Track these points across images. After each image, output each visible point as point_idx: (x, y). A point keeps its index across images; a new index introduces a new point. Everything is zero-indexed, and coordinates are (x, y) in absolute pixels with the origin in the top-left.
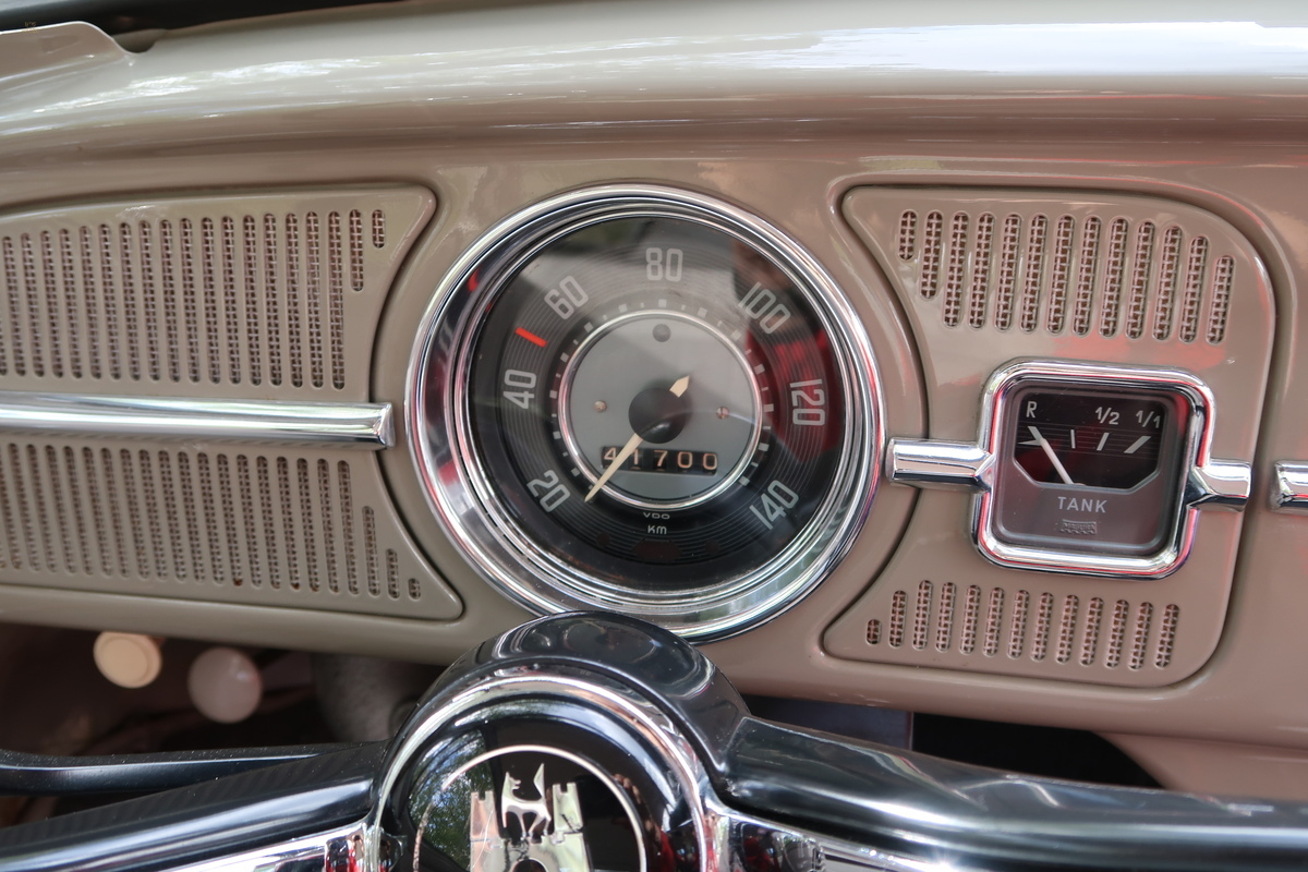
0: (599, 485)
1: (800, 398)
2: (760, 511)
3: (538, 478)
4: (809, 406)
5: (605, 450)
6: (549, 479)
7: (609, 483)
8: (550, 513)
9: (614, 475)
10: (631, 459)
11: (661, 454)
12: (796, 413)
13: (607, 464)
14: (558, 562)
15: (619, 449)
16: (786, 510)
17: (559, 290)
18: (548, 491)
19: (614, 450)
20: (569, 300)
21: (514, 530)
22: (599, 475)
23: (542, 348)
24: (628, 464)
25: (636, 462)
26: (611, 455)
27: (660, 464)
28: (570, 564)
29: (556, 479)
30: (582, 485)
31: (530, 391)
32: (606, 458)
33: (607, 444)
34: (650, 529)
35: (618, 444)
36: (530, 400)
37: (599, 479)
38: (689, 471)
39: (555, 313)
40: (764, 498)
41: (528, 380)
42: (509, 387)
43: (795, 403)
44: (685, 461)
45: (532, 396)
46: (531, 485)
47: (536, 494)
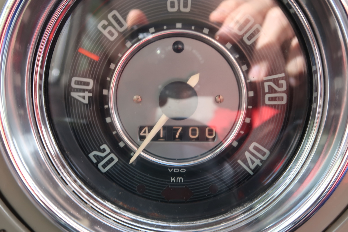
0: (139, 152)
1: (269, 86)
2: (244, 163)
3: (96, 150)
4: (275, 92)
5: (141, 129)
6: (104, 150)
7: (145, 151)
8: (105, 173)
9: (149, 145)
10: (158, 134)
11: (178, 130)
12: (267, 96)
13: (143, 138)
14: (113, 207)
15: (150, 128)
16: (262, 161)
17: (108, 20)
18: (103, 158)
19: (146, 129)
20: (114, 27)
21: (80, 187)
22: (138, 146)
23: (97, 62)
24: (157, 138)
25: (161, 136)
26: (145, 132)
27: (177, 136)
28: (121, 208)
29: (108, 150)
30: (126, 152)
31: (89, 91)
32: (142, 134)
33: (142, 124)
34: (172, 179)
35: (150, 124)
36: (89, 97)
37: (138, 148)
38: (197, 139)
39: (105, 37)
40: (247, 155)
41: (88, 84)
42: (75, 89)
43: (267, 90)
44: (194, 134)
45: (91, 95)
46: (91, 155)
47: (95, 161)
